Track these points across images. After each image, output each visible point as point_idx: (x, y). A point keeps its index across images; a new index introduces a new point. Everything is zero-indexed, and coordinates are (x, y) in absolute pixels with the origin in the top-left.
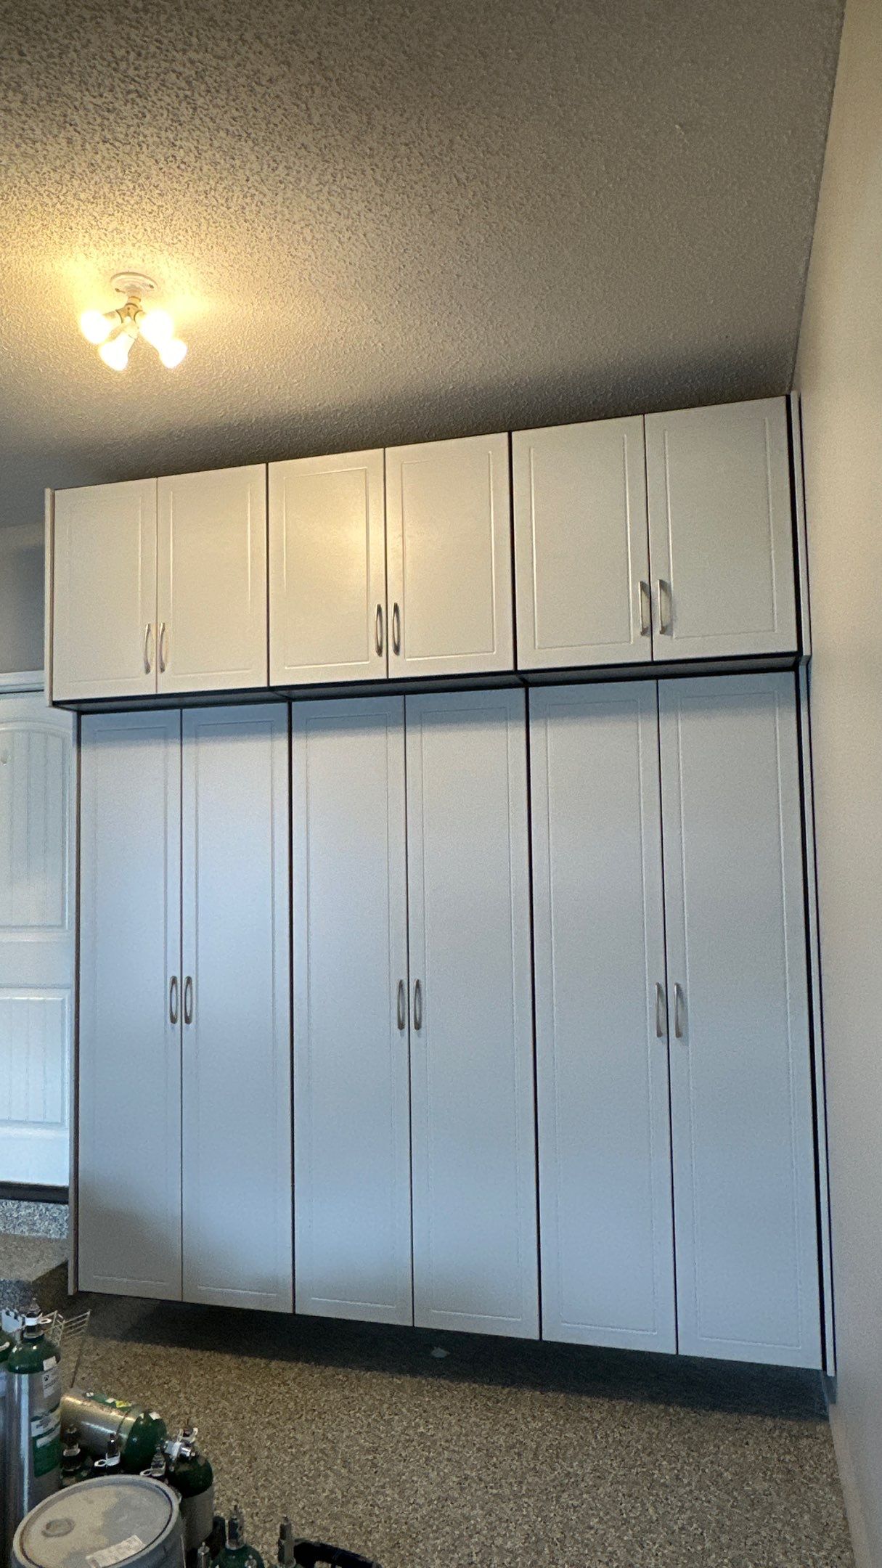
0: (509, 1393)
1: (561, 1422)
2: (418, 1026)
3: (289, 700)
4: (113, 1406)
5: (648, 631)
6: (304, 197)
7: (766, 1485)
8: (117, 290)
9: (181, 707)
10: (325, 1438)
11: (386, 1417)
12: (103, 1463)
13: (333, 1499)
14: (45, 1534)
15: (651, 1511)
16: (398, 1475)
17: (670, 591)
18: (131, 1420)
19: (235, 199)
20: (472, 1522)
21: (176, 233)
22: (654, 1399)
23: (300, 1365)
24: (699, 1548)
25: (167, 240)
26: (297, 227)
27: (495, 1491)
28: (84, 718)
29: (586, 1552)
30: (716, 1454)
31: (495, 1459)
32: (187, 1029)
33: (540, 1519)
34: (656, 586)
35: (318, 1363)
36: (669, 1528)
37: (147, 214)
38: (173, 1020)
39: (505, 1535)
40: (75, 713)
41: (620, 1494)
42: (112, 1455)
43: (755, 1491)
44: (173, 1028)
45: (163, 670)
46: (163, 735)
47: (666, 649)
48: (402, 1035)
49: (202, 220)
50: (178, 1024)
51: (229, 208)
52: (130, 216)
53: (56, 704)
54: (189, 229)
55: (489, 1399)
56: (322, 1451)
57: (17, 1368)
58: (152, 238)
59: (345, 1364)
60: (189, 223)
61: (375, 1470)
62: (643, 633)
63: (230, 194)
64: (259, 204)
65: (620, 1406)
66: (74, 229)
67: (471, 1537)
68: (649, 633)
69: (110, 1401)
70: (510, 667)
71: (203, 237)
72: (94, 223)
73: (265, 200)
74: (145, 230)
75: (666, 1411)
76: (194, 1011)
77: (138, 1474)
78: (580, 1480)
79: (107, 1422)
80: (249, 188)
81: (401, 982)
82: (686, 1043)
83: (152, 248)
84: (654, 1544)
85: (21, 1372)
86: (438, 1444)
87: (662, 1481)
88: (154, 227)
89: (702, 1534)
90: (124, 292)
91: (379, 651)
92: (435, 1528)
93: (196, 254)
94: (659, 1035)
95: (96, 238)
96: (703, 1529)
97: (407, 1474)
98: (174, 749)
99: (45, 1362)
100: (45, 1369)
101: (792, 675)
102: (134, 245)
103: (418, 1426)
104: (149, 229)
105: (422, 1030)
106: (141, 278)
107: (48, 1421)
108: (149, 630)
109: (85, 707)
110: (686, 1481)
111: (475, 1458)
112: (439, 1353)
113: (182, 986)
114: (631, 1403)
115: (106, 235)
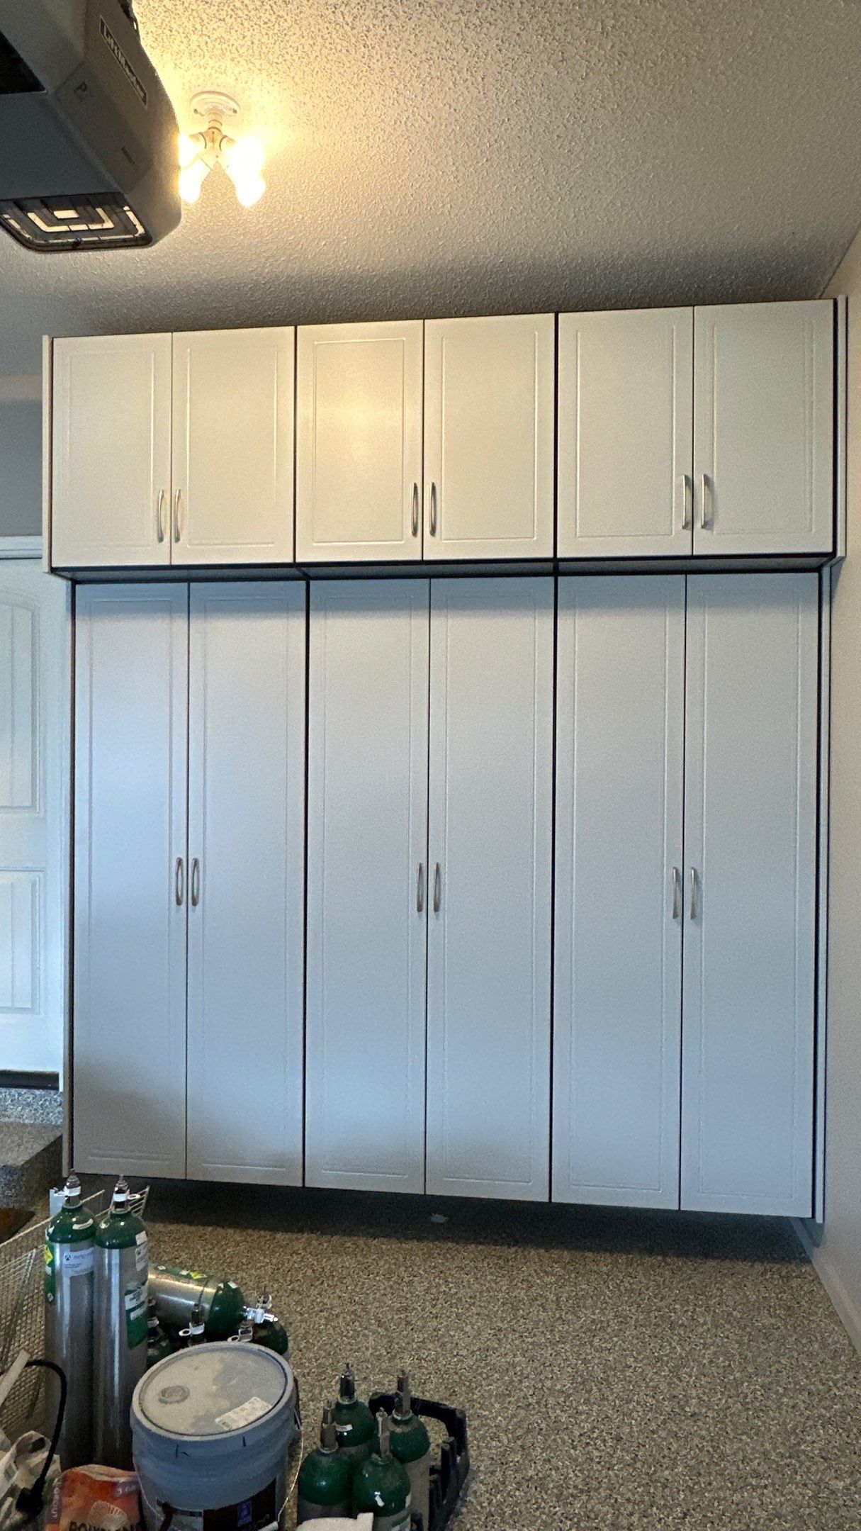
0: (516, 1251)
1: (573, 1276)
2: (436, 909)
3: (307, 578)
4: (188, 1277)
5: (689, 525)
6: (438, 26)
7: (773, 1321)
8: (196, 111)
9: (189, 580)
10: (352, 1301)
11: (406, 1279)
12: (188, 1332)
13: (378, 1356)
14: (161, 1401)
15: (678, 1349)
16: (435, 1330)
17: (713, 486)
18: (210, 1290)
19: (364, 17)
20: (518, 1368)
21: (284, 52)
22: (650, 1251)
23: (305, 1235)
24: (731, 1378)
25: (271, 57)
26: (417, 61)
27: (530, 1340)
28: (78, 587)
29: (631, 1388)
30: (721, 1296)
31: (521, 1312)
32: (194, 911)
33: (580, 1362)
34: (699, 481)
35: (324, 1233)
36: (700, 1363)
37: (262, 24)
38: (179, 902)
39: (552, 1377)
40: (70, 582)
41: (646, 1336)
42: (197, 1324)
43: (764, 1326)
44: (177, 911)
45: (177, 540)
46: (168, 609)
47: (707, 544)
48: (420, 917)
49: (319, 39)
50: (183, 906)
51: (353, 28)
52: (242, 24)
53: (53, 571)
54: (300, 47)
55: (499, 1258)
56: (354, 1312)
57: (107, 1244)
58: (257, 53)
59: (349, 1232)
60: (303, 41)
61: (411, 1328)
62: (685, 527)
63: (361, 11)
64: (387, 28)
65: (622, 1259)
66: (174, 32)
67: (521, 1381)
68: (690, 526)
69: (184, 1273)
70: (551, 555)
71: (312, 59)
72: (199, 27)
73: (395, 23)
74: (253, 43)
75: (664, 1261)
76: (201, 891)
77: (225, 1339)
78: (606, 1325)
79: (188, 1294)
80: (384, 7)
81: (420, 865)
82: (699, 924)
83: (251, 65)
84: (690, 1376)
85: (111, 1247)
86: (464, 1300)
87: (680, 1322)
88: (263, 40)
89: (730, 1365)
90: (202, 115)
91: (415, 533)
92: (484, 1376)
93: (297, 79)
94: (675, 916)
95: (194, 47)
96: (730, 1361)
97: (443, 1329)
98: (180, 624)
99: (137, 1236)
100: (138, 1243)
101: (816, 575)
102: (232, 60)
103: (438, 1286)
104: (256, 42)
105: (441, 912)
106: (224, 98)
107: (139, 1295)
108: (163, 496)
109: (79, 575)
110: (701, 1321)
111: (503, 1311)
112: (438, 1218)
113: (188, 868)
114: (631, 1256)
115: (207, 43)
